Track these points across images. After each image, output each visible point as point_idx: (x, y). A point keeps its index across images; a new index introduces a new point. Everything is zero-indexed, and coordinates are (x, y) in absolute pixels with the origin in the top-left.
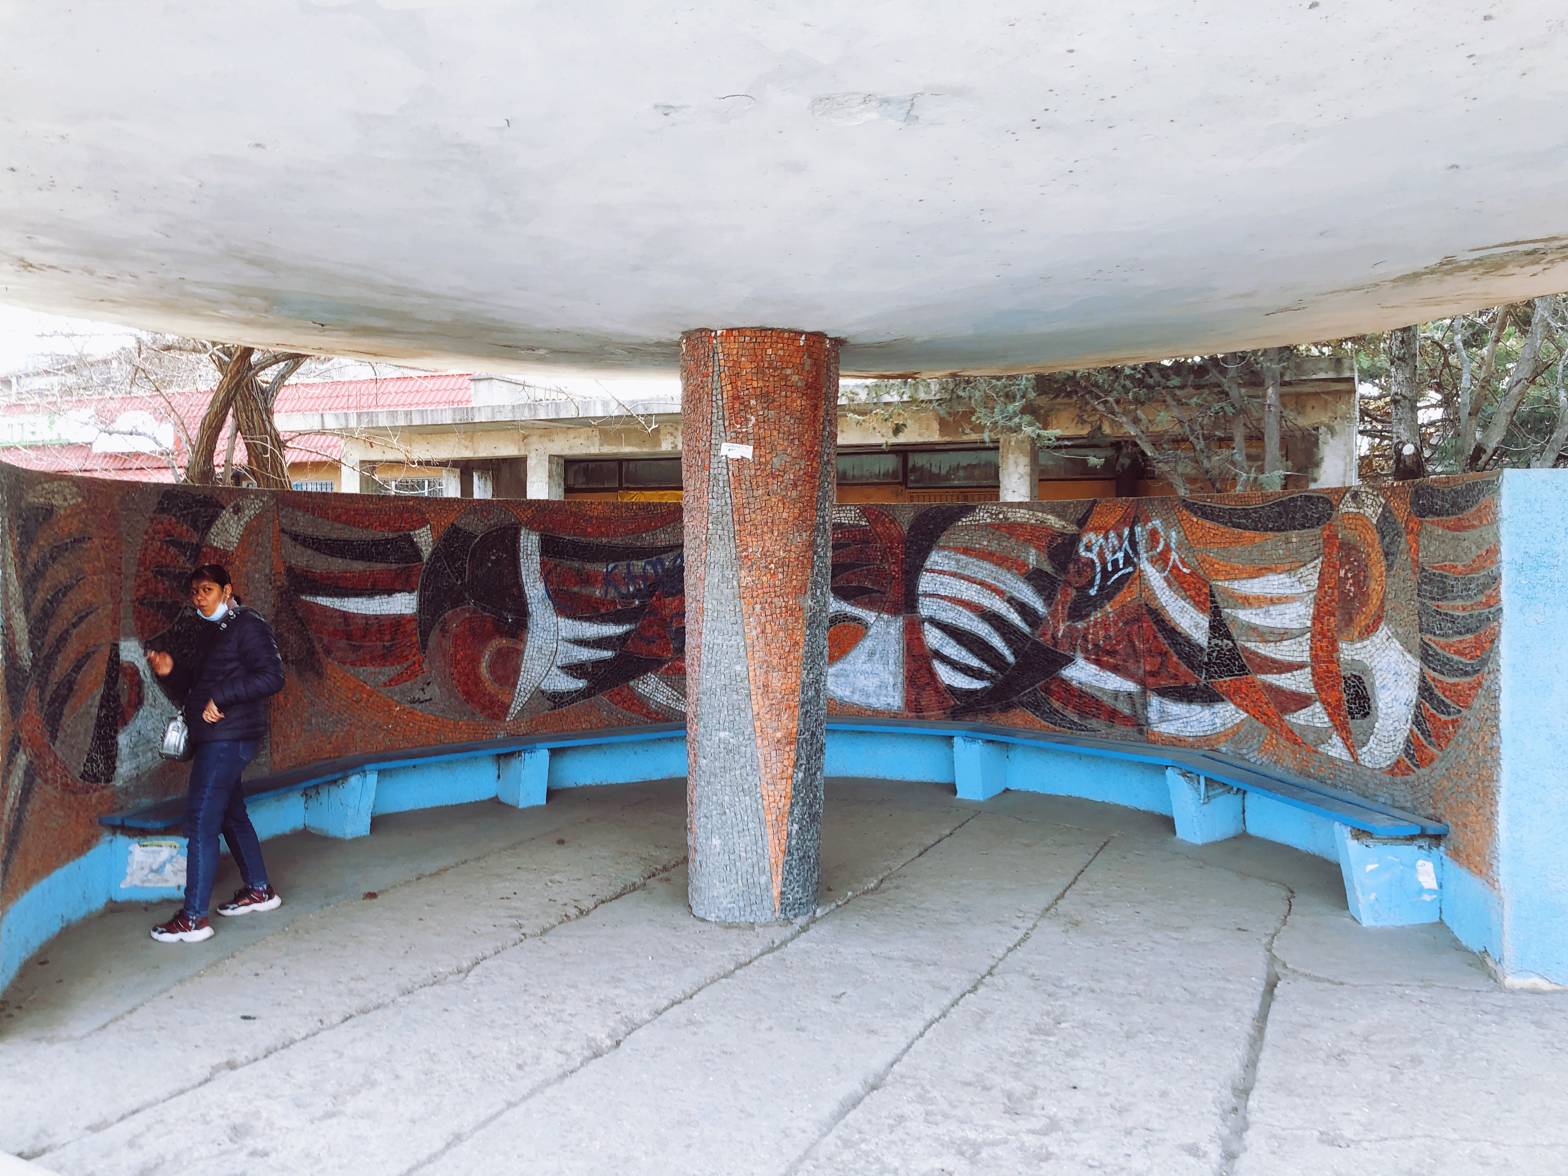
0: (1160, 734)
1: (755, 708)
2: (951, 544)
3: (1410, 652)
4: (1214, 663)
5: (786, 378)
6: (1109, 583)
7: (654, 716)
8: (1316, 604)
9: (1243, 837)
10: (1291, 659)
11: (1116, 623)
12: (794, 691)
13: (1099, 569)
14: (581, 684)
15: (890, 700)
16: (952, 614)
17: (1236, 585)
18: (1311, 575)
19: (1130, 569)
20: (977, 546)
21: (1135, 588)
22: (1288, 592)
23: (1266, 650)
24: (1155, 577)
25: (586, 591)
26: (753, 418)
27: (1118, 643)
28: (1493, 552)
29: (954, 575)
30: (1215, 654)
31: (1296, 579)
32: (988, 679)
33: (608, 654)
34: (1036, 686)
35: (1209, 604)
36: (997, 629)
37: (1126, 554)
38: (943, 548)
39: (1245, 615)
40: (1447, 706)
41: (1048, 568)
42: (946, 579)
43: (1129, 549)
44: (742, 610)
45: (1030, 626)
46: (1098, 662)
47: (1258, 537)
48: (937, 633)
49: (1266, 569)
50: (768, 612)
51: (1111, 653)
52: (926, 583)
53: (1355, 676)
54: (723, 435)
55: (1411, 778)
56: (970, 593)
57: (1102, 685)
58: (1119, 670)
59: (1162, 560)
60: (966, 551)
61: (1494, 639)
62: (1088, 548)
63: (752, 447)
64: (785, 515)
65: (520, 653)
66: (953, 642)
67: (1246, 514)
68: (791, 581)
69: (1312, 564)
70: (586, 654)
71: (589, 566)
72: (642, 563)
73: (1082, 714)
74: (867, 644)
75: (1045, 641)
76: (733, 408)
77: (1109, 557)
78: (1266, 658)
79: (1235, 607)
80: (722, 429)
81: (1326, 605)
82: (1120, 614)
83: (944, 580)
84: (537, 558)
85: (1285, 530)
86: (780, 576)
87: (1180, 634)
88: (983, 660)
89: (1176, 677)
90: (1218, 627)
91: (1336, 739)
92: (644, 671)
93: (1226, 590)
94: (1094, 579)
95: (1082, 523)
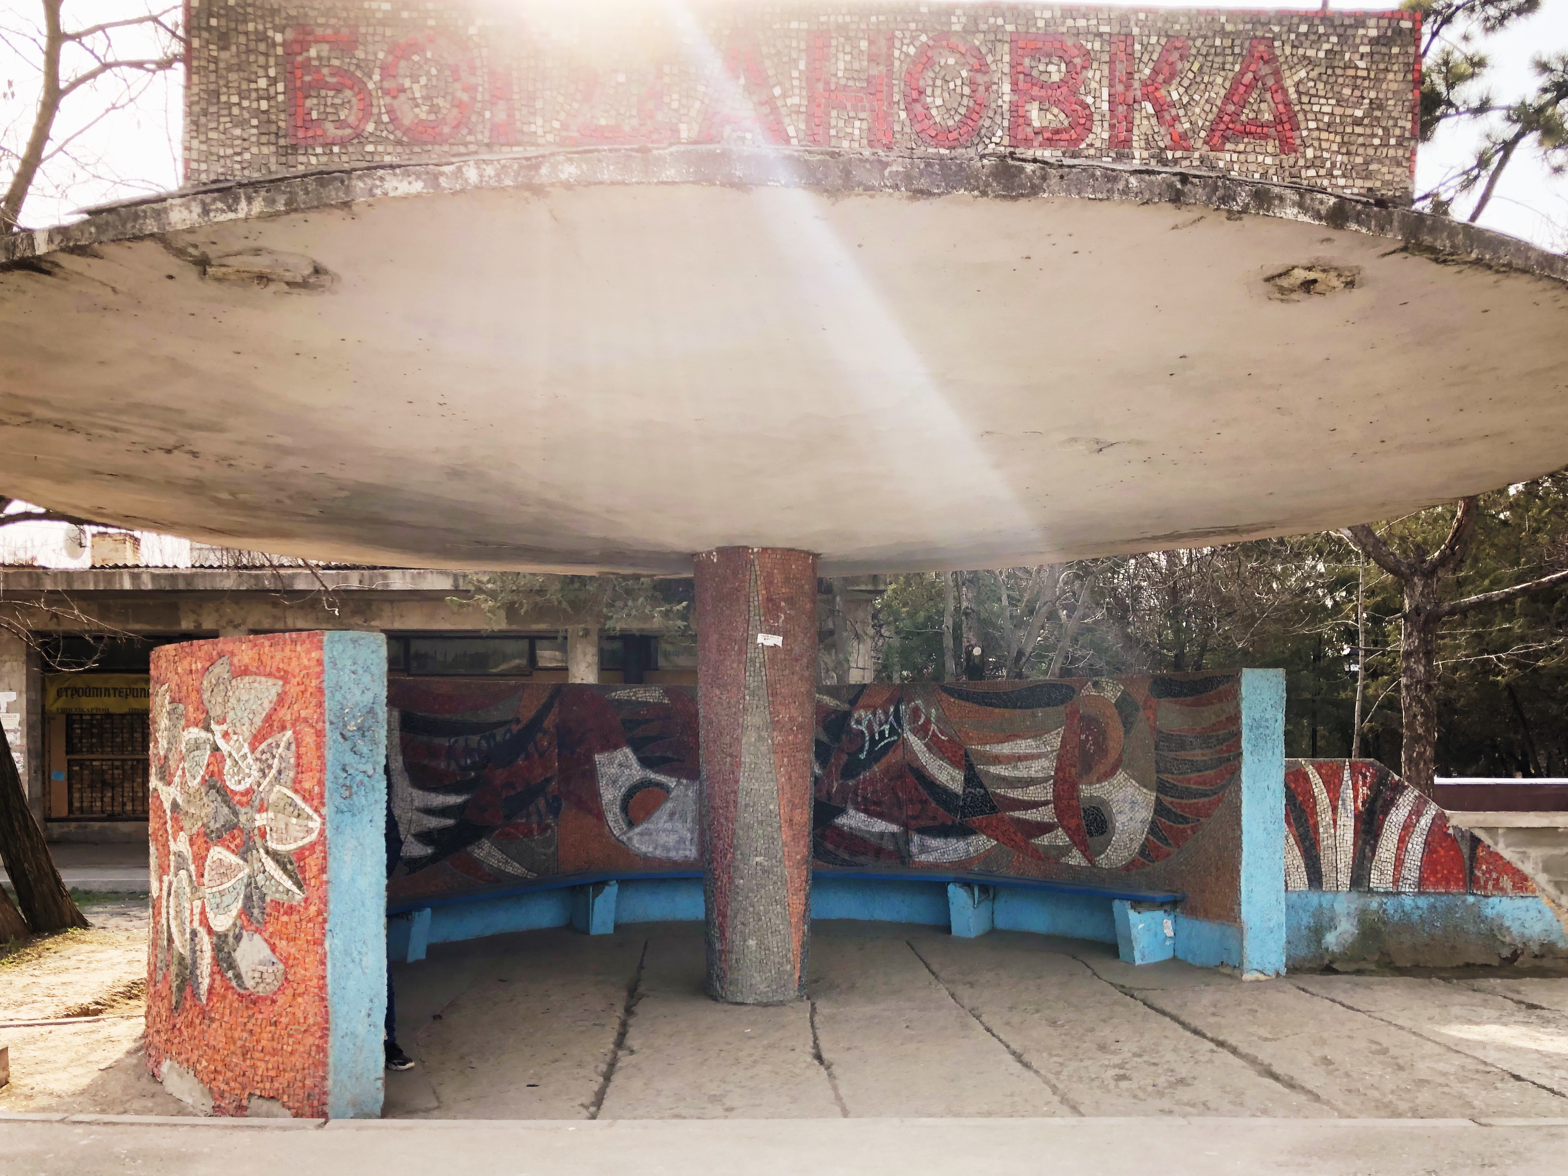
0: (921, 863)
3: (1145, 787)
4: (968, 806)
5: (802, 587)
6: (876, 749)
8: (1058, 759)
9: (995, 932)
10: (1037, 799)
11: (882, 780)
13: (867, 738)
14: (430, 850)
15: (688, 853)
17: (988, 748)
18: (1055, 740)
19: (895, 738)
21: (900, 752)
22: (1034, 751)
23: (1013, 794)
24: (916, 743)
25: (434, 763)
26: (782, 616)
27: (884, 795)
30: (969, 799)
31: (1041, 742)
33: (450, 822)
35: (964, 763)
37: (891, 725)
39: (995, 770)
40: (1186, 818)
41: (824, 738)
43: (893, 722)
44: (775, 762)
46: (866, 811)
47: (1006, 713)
49: (1014, 735)
50: (793, 764)
51: (878, 803)
53: (1094, 808)
54: (759, 628)
55: (1147, 869)
57: (869, 829)
58: (884, 816)
59: (922, 731)
62: (859, 722)
63: (781, 638)
64: (802, 690)
67: (997, 697)
69: (1056, 732)
70: (434, 822)
71: (435, 741)
72: (476, 738)
73: (852, 853)
74: (669, 805)
76: (767, 607)
77: (876, 729)
78: (1015, 799)
79: (987, 764)
80: (758, 623)
81: (1067, 759)
82: (886, 772)
84: (397, 733)
85: (1032, 707)
86: (799, 736)
87: (938, 786)
89: (934, 818)
90: (972, 778)
91: (1075, 852)
92: (480, 837)
93: (978, 751)
94: (863, 746)
95: (853, 702)
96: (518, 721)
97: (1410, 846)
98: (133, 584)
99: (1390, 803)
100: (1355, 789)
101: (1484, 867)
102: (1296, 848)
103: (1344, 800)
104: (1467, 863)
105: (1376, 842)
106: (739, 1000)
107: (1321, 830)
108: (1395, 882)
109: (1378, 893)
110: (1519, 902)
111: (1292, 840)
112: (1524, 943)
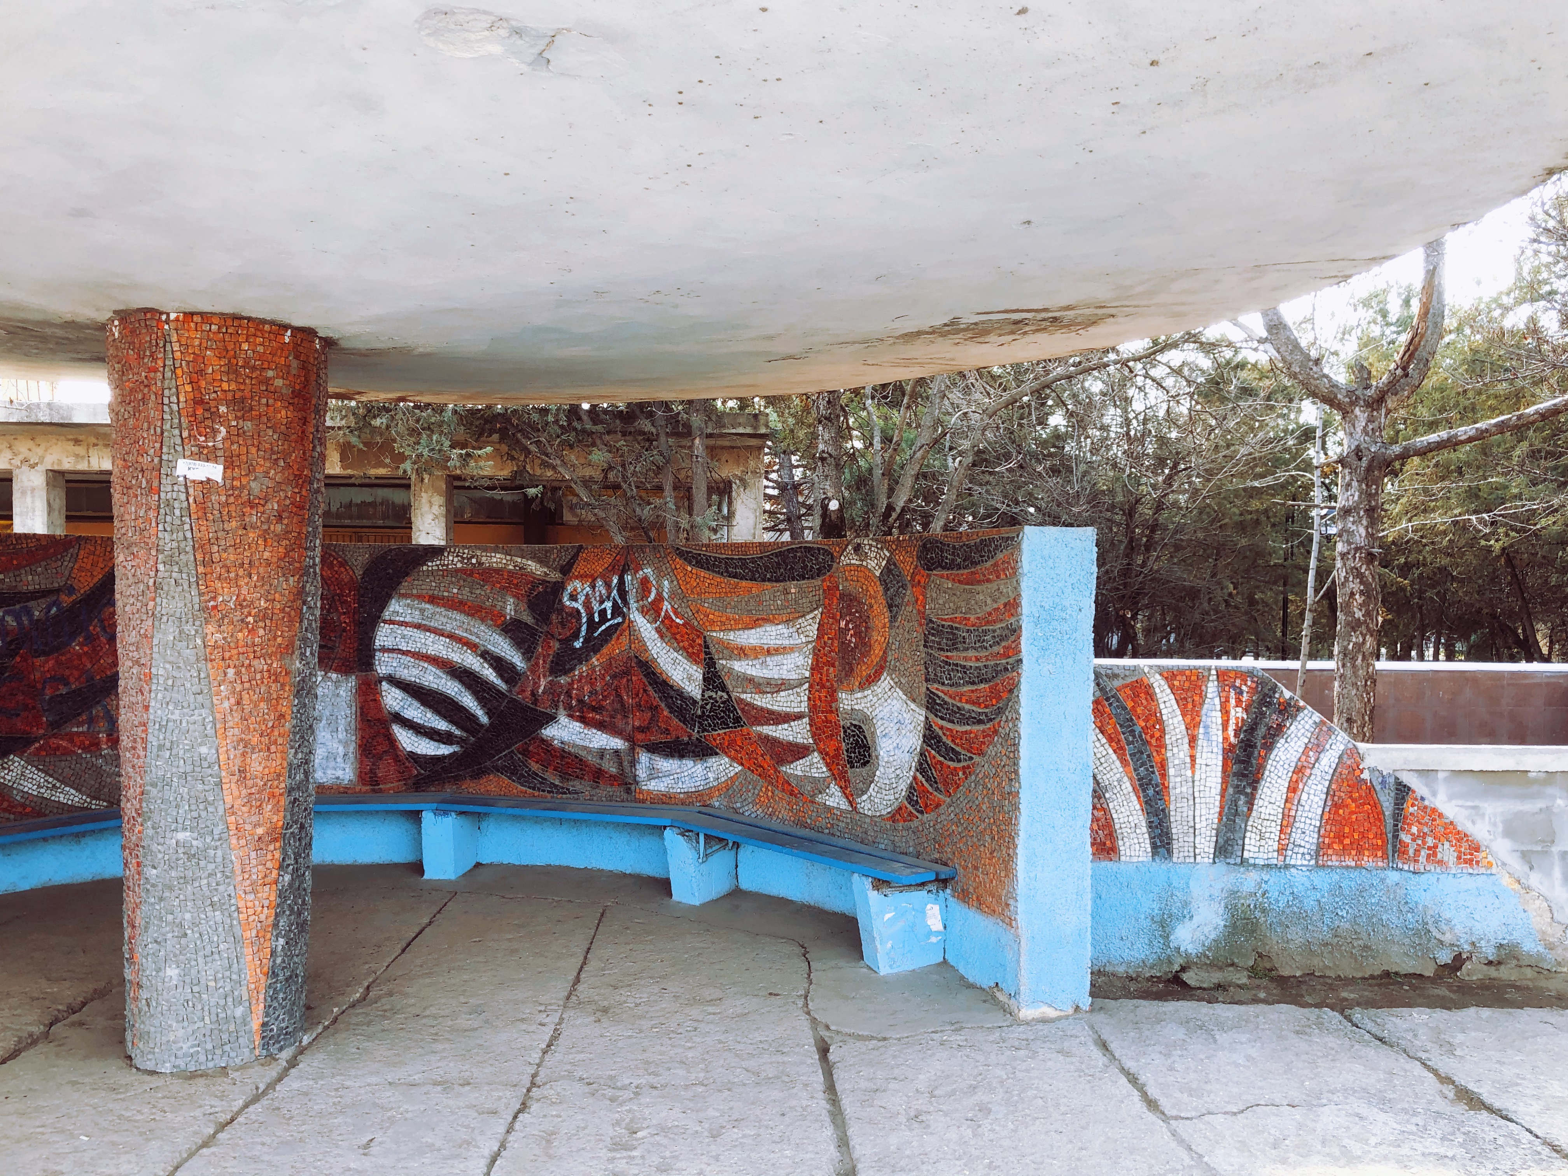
0: (649, 792)
1: (229, 799)
2: (415, 591)
3: (914, 701)
4: (708, 716)
5: (267, 381)
6: (596, 635)
7: (20, 809)
8: (815, 654)
9: (736, 894)
10: (788, 710)
11: (603, 677)
12: (279, 775)
13: (584, 620)
15: (339, 773)
16: (415, 672)
17: (731, 636)
18: (810, 626)
19: (620, 620)
20: (446, 594)
21: (624, 640)
22: (786, 642)
23: (762, 701)
24: (645, 628)
26: (223, 430)
27: (605, 698)
28: (1013, 605)
29: (418, 626)
30: (708, 707)
31: (794, 629)
32: (458, 743)
34: (514, 748)
35: (703, 656)
36: (468, 687)
37: (615, 604)
38: (405, 596)
39: (740, 666)
40: (957, 754)
41: (528, 619)
42: (409, 631)
43: (617, 598)
44: (208, 676)
45: (506, 682)
46: (583, 720)
47: (755, 587)
48: (397, 693)
49: (763, 619)
50: (245, 678)
51: (596, 709)
52: (384, 636)
53: (855, 726)
54: (179, 449)
55: (915, 823)
56: (437, 646)
57: (586, 743)
58: (605, 727)
59: (653, 610)
60: (433, 600)
61: (1013, 688)
62: (573, 597)
63: (221, 467)
64: (267, 555)
66: (416, 704)
67: (743, 563)
68: (275, 638)
69: (812, 615)
73: (565, 776)
75: (524, 698)
76: (194, 415)
77: (596, 607)
78: (763, 709)
79: (730, 658)
80: (178, 441)
81: (825, 655)
82: (608, 667)
83: (406, 632)
85: (784, 580)
86: (261, 632)
87: (672, 687)
88: (451, 722)
89: (667, 731)
90: (713, 679)
91: (834, 789)
93: (720, 641)
94: (579, 630)
95: (566, 570)
96: (71, 590)
97: (1304, 796)
99: (1276, 732)
100: (1224, 710)
101: (1414, 830)
102: (1134, 798)
103: (1206, 727)
104: (1390, 822)
105: (1255, 789)
106: (150, 1066)
107: (1172, 772)
108: (1282, 850)
109: (1255, 865)
110: (1467, 882)
111: (1127, 786)
112: (1473, 944)
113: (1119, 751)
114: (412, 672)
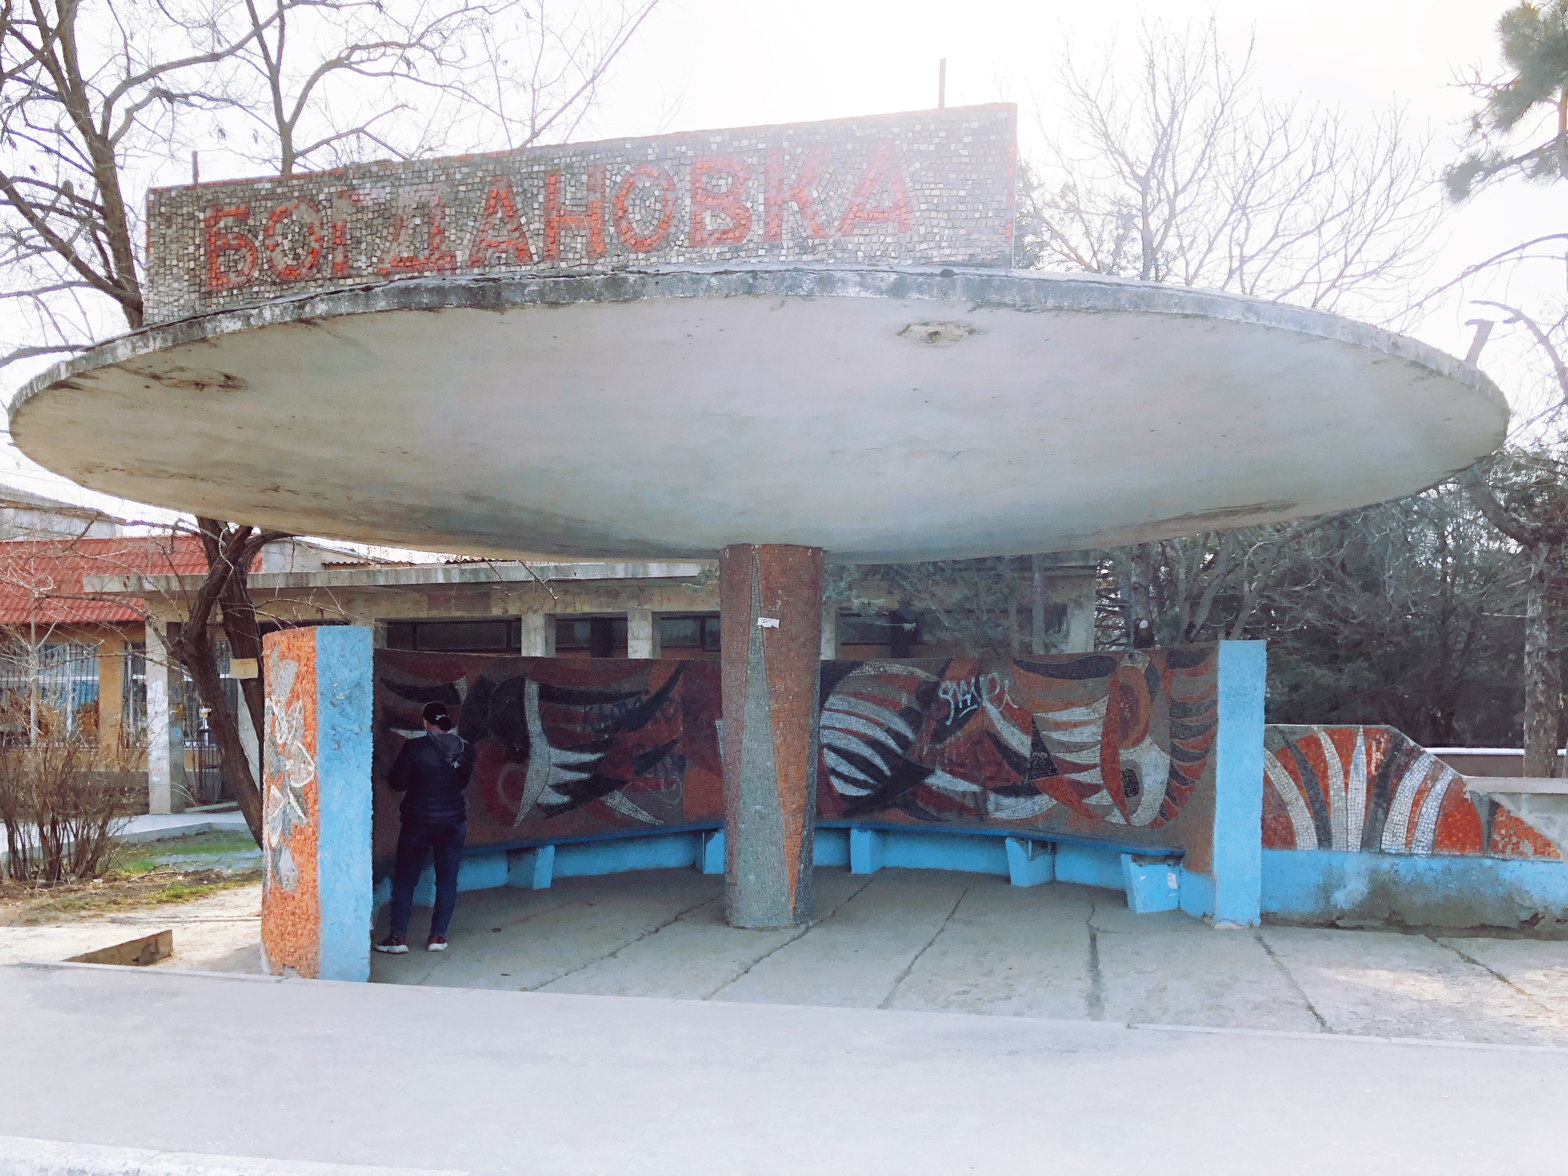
0: (996, 818)
1: (780, 789)
2: (845, 690)
3: (1163, 751)
4: (1035, 768)
5: (800, 576)
6: (960, 716)
8: (1105, 725)
9: (1054, 883)
10: (1088, 762)
11: (965, 744)
13: (953, 707)
14: (566, 799)
16: (845, 742)
17: (1050, 715)
18: (1101, 708)
19: (976, 706)
20: (864, 691)
21: (979, 719)
22: (1086, 718)
23: (1070, 757)
24: (993, 711)
25: (570, 727)
26: (779, 602)
27: (967, 758)
28: (1214, 688)
29: (846, 713)
30: (1035, 763)
31: (1092, 709)
32: (872, 788)
33: (585, 776)
34: (907, 792)
35: (1031, 729)
36: (878, 752)
37: (973, 695)
38: (839, 693)
39: (1056, 735)
40: (1186, 780)
41: (916, 707)
42: (840, 716)
43: (974, 692)
44: (771, 726)
45: (902, 748)
46: (951, 772)
47: (1065, 683)
48: (832, 755)
49: (1071, 704)
50: (788, 727)
51: (961, 765)
52: (826, 719)
53: (1129, 770)
54: (758, 612)
55: (1164, 827)
56: (858, 725)
57: (955, 788)
58: (967, 777)
59: (997, 700)
60: (856, 695)
61: (1214, 736)
62: (945, 692)
63: (779, 621)
64: (799, 664)
65: (524, 775)
66: (844, 762)
68: (800, 707)
69: (1103, 700)
70: (569, 776)
71: (572, 708)
72: (610, 706)
73: (940, 810)
75: (914, 758)
76: (766, 595)
77: (960, 698)
78: (1071, 763)
79: (1049, 730)
80: (758, 608)
81: (1111, 725)
82: (968, 737)
84: (536, 702)
85: (1084, 678)
86: (796, 704)
87: (1011, 750)
88: (866, 773)
89: (1008, 780)
90: (1038, 744)
91: (1116, 811)
92: (612, 790)
93: (1043, 719)
94: (949, 714)
95: (941, 674)
96: (647, 692)
97: (1424, 809)
98: (445, 578)
99: (1404, 769)
100: (1369, 754)
101: (1503, 832)
102: (1306, 810)
103: (1356, 765)
104: (1485, 826)
105: (1390, 804)
106: (742, 924)
107: (1332, 793)
108: (1408, 844)
109: (1389, 854)
110: (1541, 867)
111: (1302, 802)
112: (1546, 907)
113: (1296, 780)
114: (842, 742)
